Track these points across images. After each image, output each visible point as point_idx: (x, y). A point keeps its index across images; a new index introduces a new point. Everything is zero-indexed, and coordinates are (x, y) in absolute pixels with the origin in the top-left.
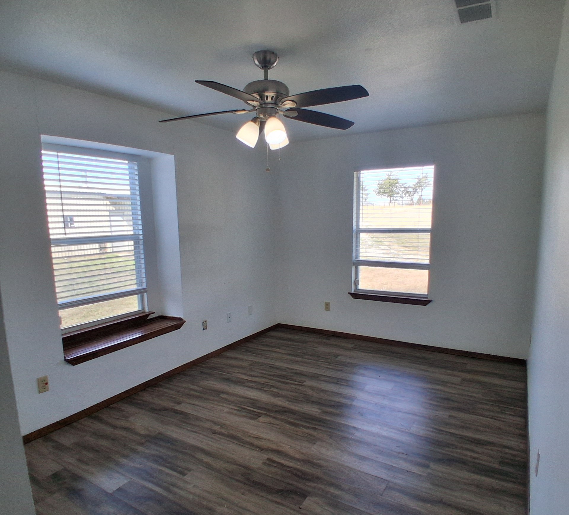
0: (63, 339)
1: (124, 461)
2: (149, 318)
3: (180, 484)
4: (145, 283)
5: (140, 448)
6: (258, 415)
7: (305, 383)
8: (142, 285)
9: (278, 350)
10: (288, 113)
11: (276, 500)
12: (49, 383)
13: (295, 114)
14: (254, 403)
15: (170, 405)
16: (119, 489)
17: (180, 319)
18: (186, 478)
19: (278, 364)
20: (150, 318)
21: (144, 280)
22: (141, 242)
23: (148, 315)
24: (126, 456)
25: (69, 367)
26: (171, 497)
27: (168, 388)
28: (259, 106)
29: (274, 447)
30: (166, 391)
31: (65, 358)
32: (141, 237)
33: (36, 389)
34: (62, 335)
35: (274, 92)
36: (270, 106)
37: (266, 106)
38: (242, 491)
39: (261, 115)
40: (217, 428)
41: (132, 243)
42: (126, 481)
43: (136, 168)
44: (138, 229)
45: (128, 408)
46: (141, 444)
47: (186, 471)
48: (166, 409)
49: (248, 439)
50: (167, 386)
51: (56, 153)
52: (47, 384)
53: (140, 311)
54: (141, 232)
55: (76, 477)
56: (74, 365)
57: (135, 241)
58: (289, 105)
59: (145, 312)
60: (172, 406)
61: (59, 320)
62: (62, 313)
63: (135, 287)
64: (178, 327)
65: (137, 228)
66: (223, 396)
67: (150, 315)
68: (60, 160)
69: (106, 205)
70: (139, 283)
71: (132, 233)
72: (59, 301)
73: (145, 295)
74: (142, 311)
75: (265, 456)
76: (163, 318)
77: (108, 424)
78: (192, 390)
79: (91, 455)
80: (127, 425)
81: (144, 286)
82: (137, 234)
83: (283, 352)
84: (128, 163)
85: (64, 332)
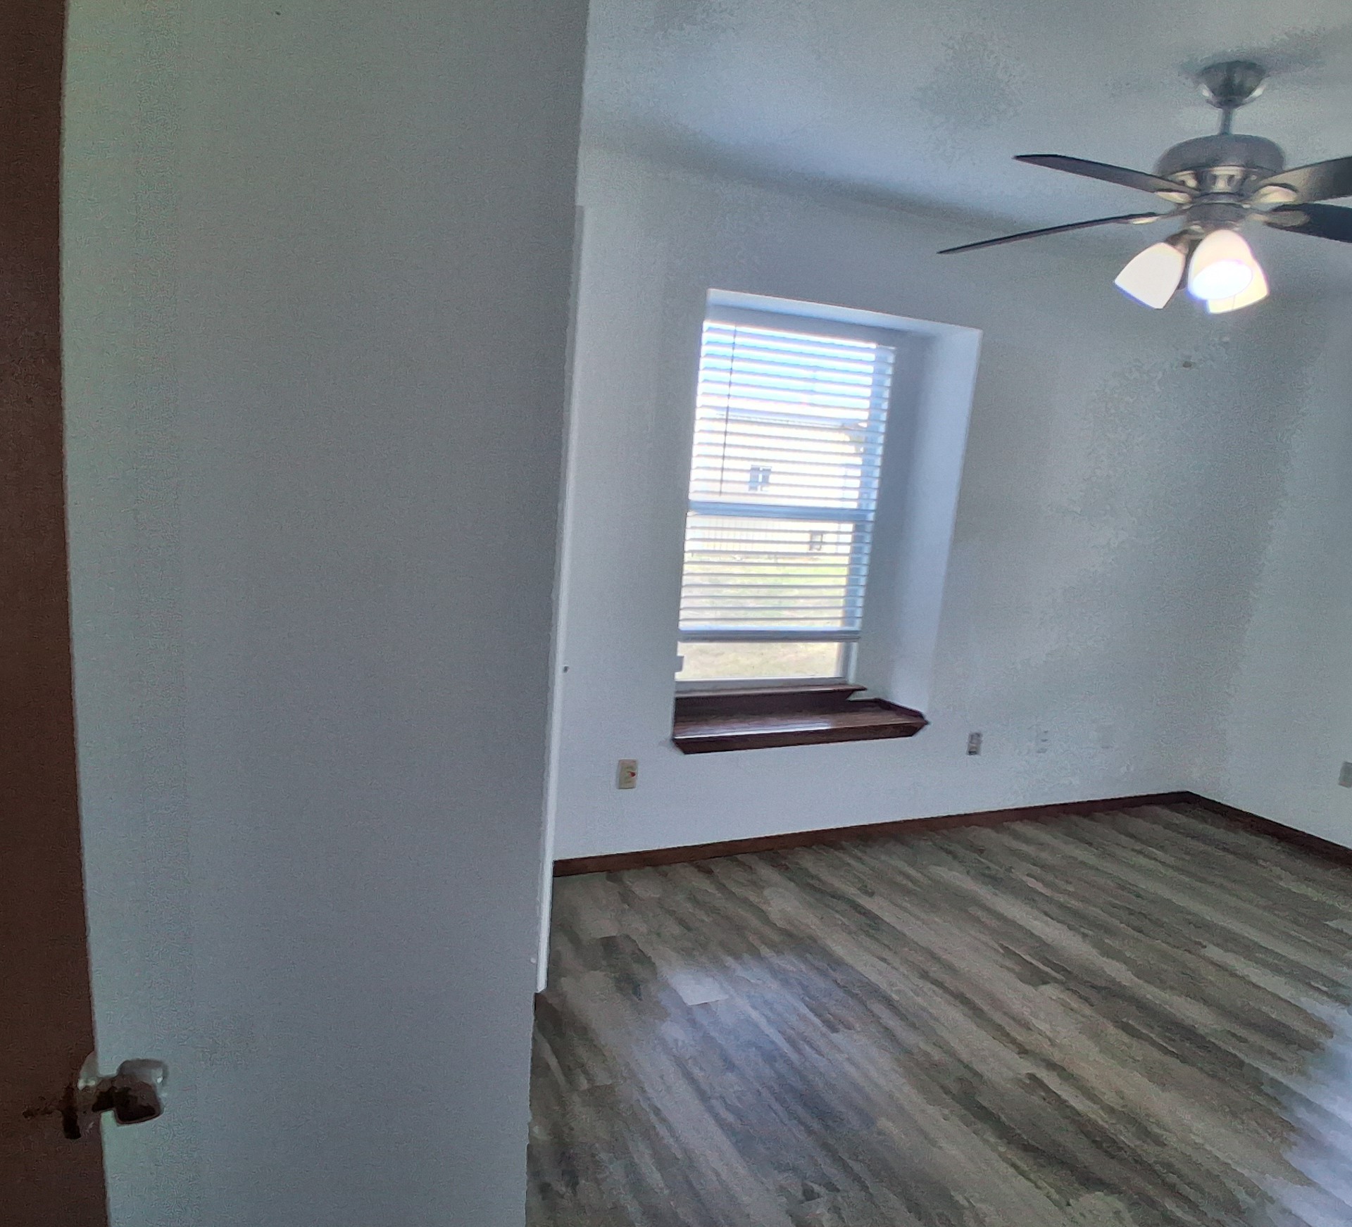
0: (677, 699)
1: (729, 961)
2: (852, 698)
3: (821, 1043)
4: (860, 620)
5: (765, 951)
6: (1045, 980)
7: (1203, 951)
8: (852, 624)
9: (1159, 854)
10: (1276, 219)
11: (1019, 1163)
12: (639, 775)
13: (1301, 219)
14: (1042, 948)
15: (851, 891)
16: (705, 1006)
17: (918, 715)
18: (835, 1037)
19: (1144, 884)
20: (856, 699)
21: (859, 613)
22: (869, 527)
23: (853, 691)
24: (737, 957)
25: (678, 755)
26: (794, 1057)
27: (859, 859)
28: (1191, 203)
29: (1057, 1057)
30: (852, 862)
31: (674, 734)
32: (871, 517)
33: (613, 779)
34: (677, 692)
35: (1238, 166)
36: (1224, 200)
37: (1210, 202)
38: (946, 1112)
39: (1196, 224)
40: (935, 970)
41: (849, 527)
42: (722, 997)
43: (891, 359)
44: (868, 499)
45: (766, 872)
46: (772, 945)
47: (840, 1027)
48: (837, 896)
49: (998, 1017)
50: (856, 852)
51: (732, 327)
52: (633, 774)
53: (837, 680)
54: (873, 506)
55: (643, 959)
56: (686, 752)
57: (859, 524)
58: (1275, 196)
59: (845, 684)
60: (854, 895)
61: (678, 664)
62: (683, 649)
63: (837, 626)
64: (909, 731)
65: (865, 496)
66: (973, 910)
67: (858, 693)
68: (739, 340)
69: (844, 442)
70: (848, 618)
71: (854, 505)
72: (683, 626)
73: (855, 645)
74: (842, 680)
75: (1026, 1067)
76: (882, 705)
77: (722, 887)
78: (908, 877)
79: (677, 930)
80: (753, 898)
81: (857, 626)
82: (864, 508)
83: (1170, 860)
84: (877, 348)
85: (682, 688)
